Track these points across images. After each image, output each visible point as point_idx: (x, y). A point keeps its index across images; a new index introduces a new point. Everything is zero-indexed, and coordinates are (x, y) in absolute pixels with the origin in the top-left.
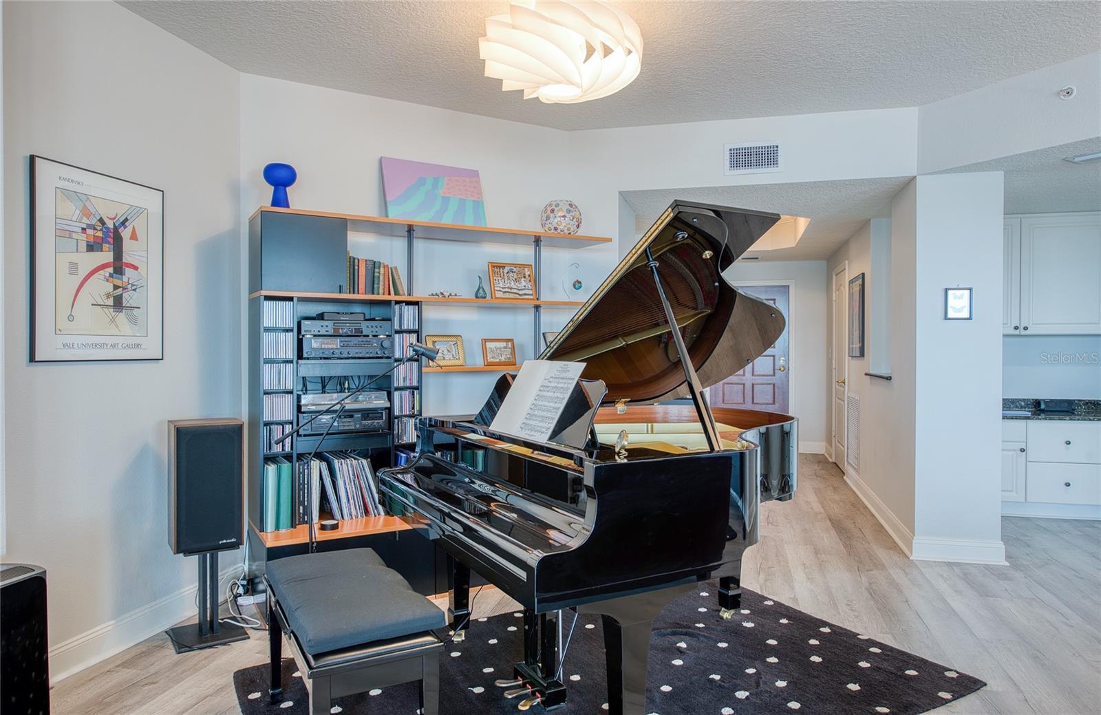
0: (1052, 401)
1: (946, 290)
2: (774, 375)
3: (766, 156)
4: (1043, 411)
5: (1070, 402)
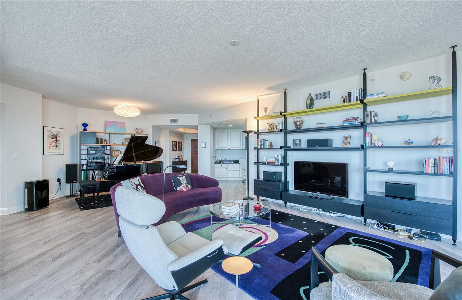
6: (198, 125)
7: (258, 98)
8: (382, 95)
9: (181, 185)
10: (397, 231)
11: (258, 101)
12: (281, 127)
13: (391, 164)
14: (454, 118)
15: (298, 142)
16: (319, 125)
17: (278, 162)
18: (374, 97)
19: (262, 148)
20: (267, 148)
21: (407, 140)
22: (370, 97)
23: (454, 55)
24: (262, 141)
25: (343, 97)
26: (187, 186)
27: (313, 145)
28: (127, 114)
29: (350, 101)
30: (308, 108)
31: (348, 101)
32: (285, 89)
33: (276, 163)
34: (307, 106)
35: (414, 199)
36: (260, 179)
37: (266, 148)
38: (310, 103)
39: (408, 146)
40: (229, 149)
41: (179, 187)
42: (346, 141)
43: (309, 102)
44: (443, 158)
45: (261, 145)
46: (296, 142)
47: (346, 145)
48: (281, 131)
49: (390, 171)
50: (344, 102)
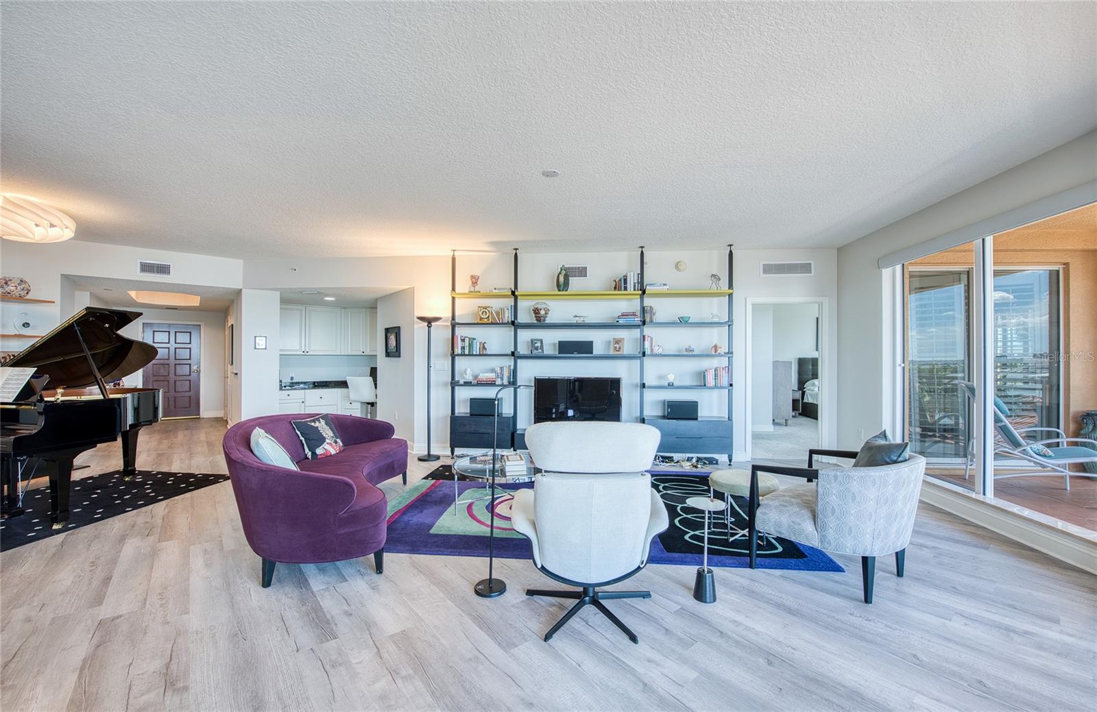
0: (320, 382)
1: (255, 337)
2: (190, 375)
3: (163, 269)
4: (316, 386)
5: (326, 382)
6: (241, 290)
7: (454, 255)
8: (665, 287)
9: (325, 441)
10: (677, 462)
11: (454, 260)
12: (508, 316)
13: (671, 378)
14: (730, 323)
15: (538, 344)
16: (577, 318)
17: (502, 379)
18: (655, 288)
19: (467, 352)
20: (478, 353)
21: (688, 347)
22: (652, 288)
23: (731, 254)
24: (467, 340)
25: (615, 281)
26: (336, 442)
27: (568, 349)
28: (17, 232)
29: (626, 289)
30: (561, 289)
31: (623, 289)
32: (516, 249)
33: (499, 382)
34: (558, 285)
35: (697, 419)
36: (456, 415)
37: (474, 353)
38: (564, 281)
39: (688, 354)
40: (305, 354)
41: (321, 447)
42: (618, 346)
43: (562, 279)
44: (723, 368)
45: (463, 348)
46: (536, 345)
47: (617, 351)
48: (508, 323)
49: (671, 386)
50: (615, 288)
